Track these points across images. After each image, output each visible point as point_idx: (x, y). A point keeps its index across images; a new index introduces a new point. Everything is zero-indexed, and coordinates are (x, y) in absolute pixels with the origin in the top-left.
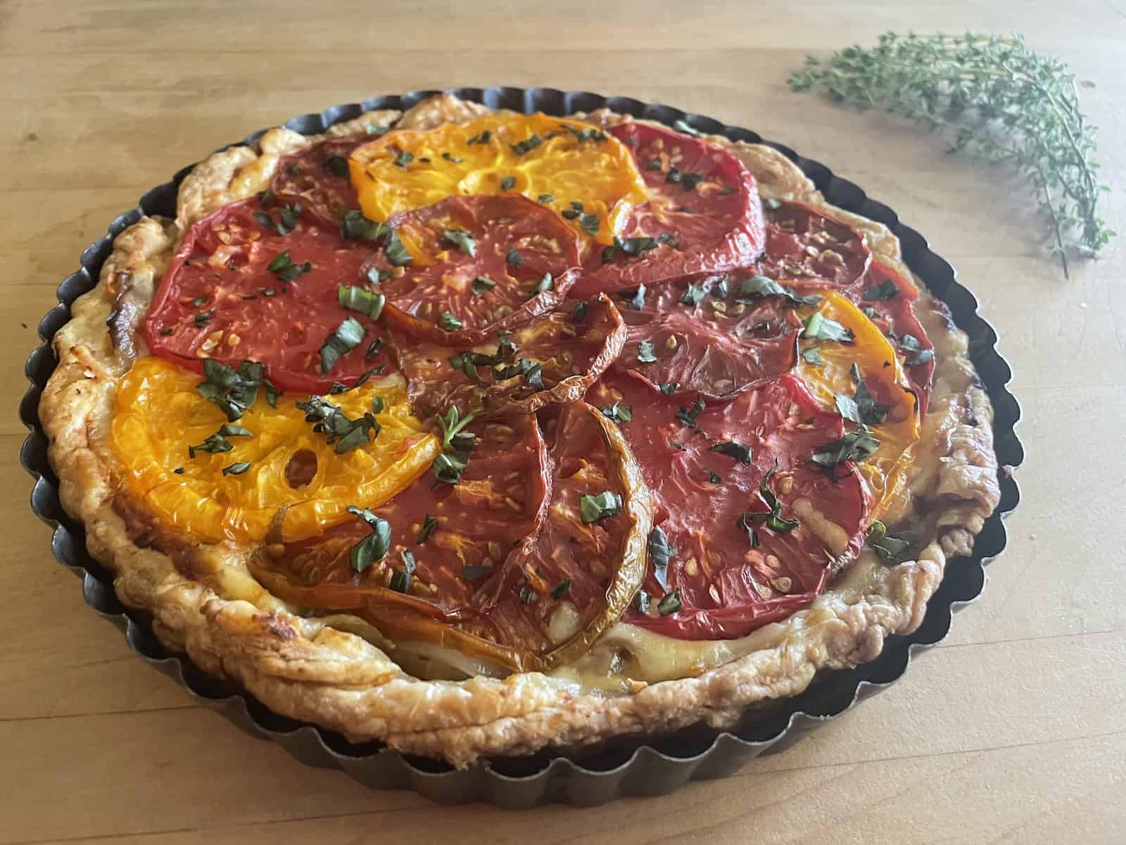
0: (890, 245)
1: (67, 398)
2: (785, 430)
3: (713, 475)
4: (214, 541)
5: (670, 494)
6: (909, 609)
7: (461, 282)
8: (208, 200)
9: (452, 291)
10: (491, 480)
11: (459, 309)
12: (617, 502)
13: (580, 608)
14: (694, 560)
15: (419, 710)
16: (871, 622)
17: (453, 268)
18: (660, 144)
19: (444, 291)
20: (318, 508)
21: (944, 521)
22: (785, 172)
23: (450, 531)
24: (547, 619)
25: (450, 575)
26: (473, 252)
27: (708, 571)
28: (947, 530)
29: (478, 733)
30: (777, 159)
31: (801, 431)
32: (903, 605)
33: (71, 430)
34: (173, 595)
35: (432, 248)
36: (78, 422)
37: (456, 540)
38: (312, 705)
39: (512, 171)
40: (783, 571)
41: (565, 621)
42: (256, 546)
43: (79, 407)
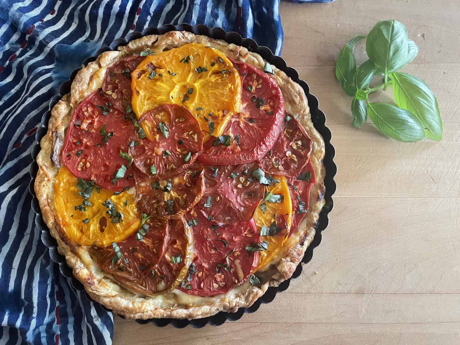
0: (320, 154)
1: (41, 188)
2: (242, 236)
3: (215, 248)
4: (79, 246)
5: (201, 252)
6: (248, 304)
7: (160, 151)
8: (81, 94)
9: (157, 154)
10: (152, 240)
11: (158, 163)
12: (180, 260)
13: (166, 283)
14: (201, 272)
15: (120, 308)
16: (236, 306)
17: (159, 143)
18: (255, 77)
19: (154, 155)
20: (104, 243)
21: (274, 277)
22: (299, 102)
23: (139, 252)
24: (158, 283)
25: (137, 266)
26: (167, 136)
27: (204, 276)
28: (273, 280)
29: (132, 316)
30: (299, 94)
31: (247, 237)
32: (247, 302)
33: (43, 199)
34: (69, 260)
35: (154, 131)
36: (45, 196)
37: (140, 256)
38: (98, 300)
39: (193, 85)
40: (224, 280)
41: (162, 285)
42: (90, 247)
43: (44, 191)
